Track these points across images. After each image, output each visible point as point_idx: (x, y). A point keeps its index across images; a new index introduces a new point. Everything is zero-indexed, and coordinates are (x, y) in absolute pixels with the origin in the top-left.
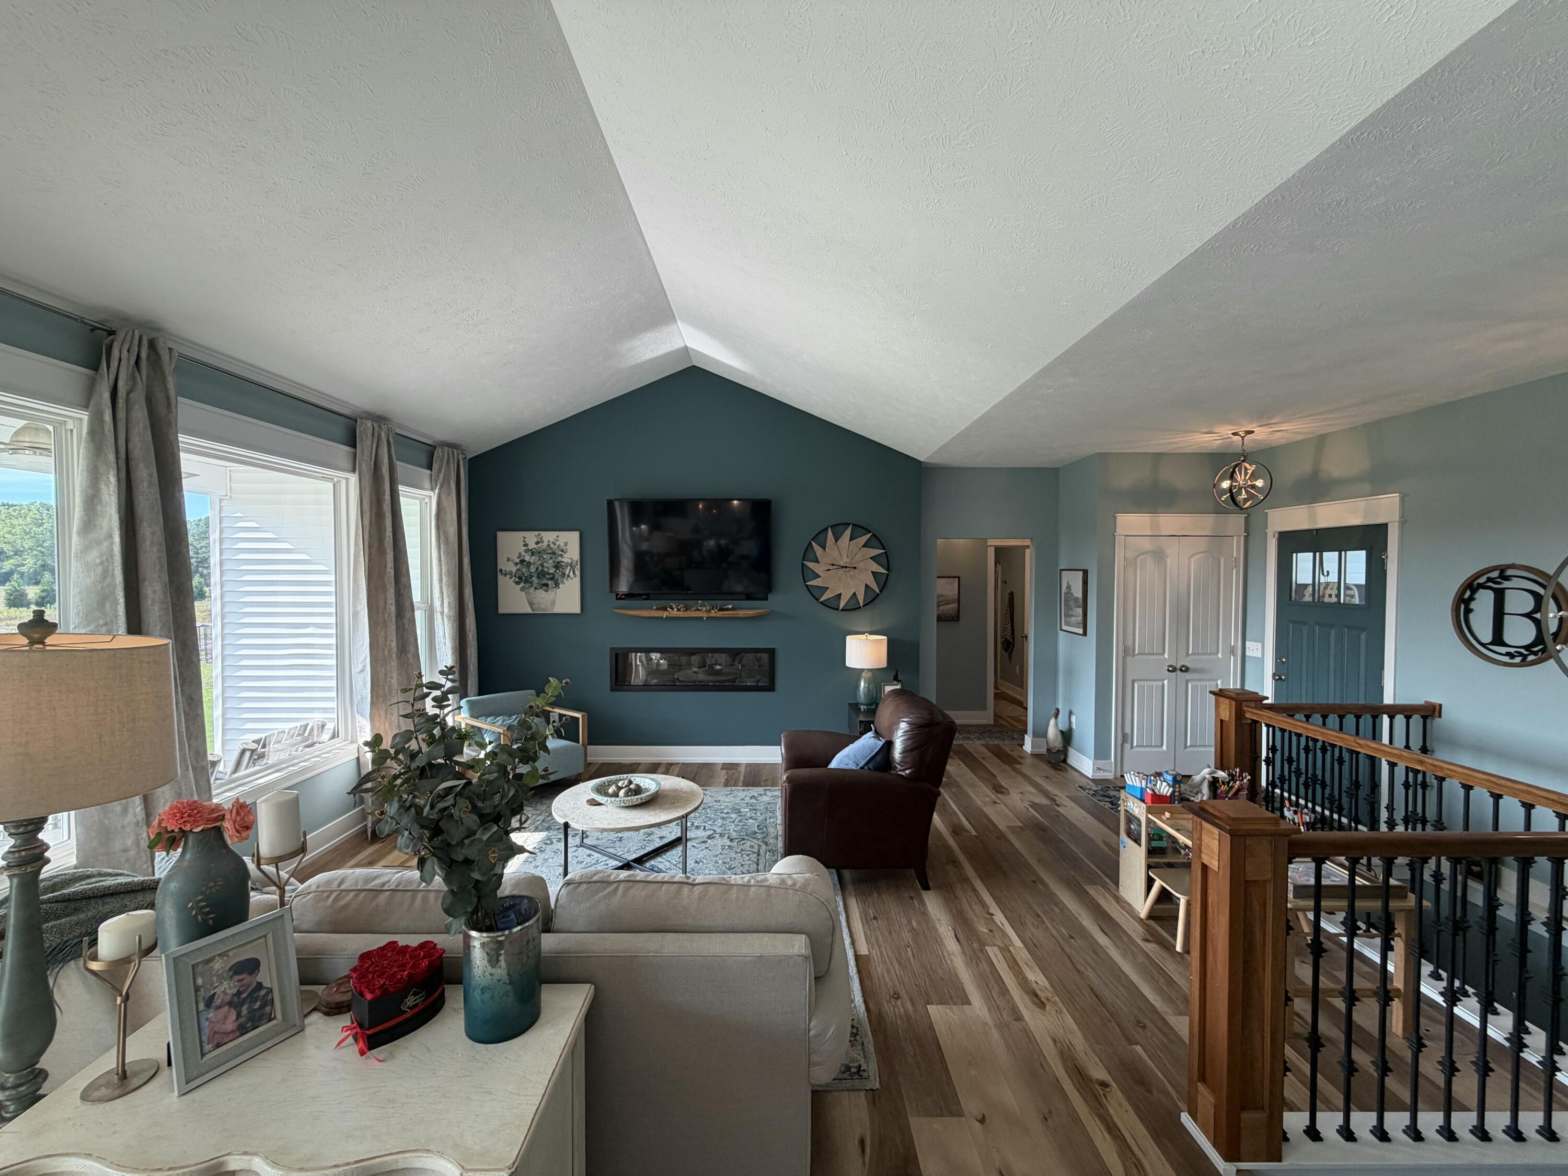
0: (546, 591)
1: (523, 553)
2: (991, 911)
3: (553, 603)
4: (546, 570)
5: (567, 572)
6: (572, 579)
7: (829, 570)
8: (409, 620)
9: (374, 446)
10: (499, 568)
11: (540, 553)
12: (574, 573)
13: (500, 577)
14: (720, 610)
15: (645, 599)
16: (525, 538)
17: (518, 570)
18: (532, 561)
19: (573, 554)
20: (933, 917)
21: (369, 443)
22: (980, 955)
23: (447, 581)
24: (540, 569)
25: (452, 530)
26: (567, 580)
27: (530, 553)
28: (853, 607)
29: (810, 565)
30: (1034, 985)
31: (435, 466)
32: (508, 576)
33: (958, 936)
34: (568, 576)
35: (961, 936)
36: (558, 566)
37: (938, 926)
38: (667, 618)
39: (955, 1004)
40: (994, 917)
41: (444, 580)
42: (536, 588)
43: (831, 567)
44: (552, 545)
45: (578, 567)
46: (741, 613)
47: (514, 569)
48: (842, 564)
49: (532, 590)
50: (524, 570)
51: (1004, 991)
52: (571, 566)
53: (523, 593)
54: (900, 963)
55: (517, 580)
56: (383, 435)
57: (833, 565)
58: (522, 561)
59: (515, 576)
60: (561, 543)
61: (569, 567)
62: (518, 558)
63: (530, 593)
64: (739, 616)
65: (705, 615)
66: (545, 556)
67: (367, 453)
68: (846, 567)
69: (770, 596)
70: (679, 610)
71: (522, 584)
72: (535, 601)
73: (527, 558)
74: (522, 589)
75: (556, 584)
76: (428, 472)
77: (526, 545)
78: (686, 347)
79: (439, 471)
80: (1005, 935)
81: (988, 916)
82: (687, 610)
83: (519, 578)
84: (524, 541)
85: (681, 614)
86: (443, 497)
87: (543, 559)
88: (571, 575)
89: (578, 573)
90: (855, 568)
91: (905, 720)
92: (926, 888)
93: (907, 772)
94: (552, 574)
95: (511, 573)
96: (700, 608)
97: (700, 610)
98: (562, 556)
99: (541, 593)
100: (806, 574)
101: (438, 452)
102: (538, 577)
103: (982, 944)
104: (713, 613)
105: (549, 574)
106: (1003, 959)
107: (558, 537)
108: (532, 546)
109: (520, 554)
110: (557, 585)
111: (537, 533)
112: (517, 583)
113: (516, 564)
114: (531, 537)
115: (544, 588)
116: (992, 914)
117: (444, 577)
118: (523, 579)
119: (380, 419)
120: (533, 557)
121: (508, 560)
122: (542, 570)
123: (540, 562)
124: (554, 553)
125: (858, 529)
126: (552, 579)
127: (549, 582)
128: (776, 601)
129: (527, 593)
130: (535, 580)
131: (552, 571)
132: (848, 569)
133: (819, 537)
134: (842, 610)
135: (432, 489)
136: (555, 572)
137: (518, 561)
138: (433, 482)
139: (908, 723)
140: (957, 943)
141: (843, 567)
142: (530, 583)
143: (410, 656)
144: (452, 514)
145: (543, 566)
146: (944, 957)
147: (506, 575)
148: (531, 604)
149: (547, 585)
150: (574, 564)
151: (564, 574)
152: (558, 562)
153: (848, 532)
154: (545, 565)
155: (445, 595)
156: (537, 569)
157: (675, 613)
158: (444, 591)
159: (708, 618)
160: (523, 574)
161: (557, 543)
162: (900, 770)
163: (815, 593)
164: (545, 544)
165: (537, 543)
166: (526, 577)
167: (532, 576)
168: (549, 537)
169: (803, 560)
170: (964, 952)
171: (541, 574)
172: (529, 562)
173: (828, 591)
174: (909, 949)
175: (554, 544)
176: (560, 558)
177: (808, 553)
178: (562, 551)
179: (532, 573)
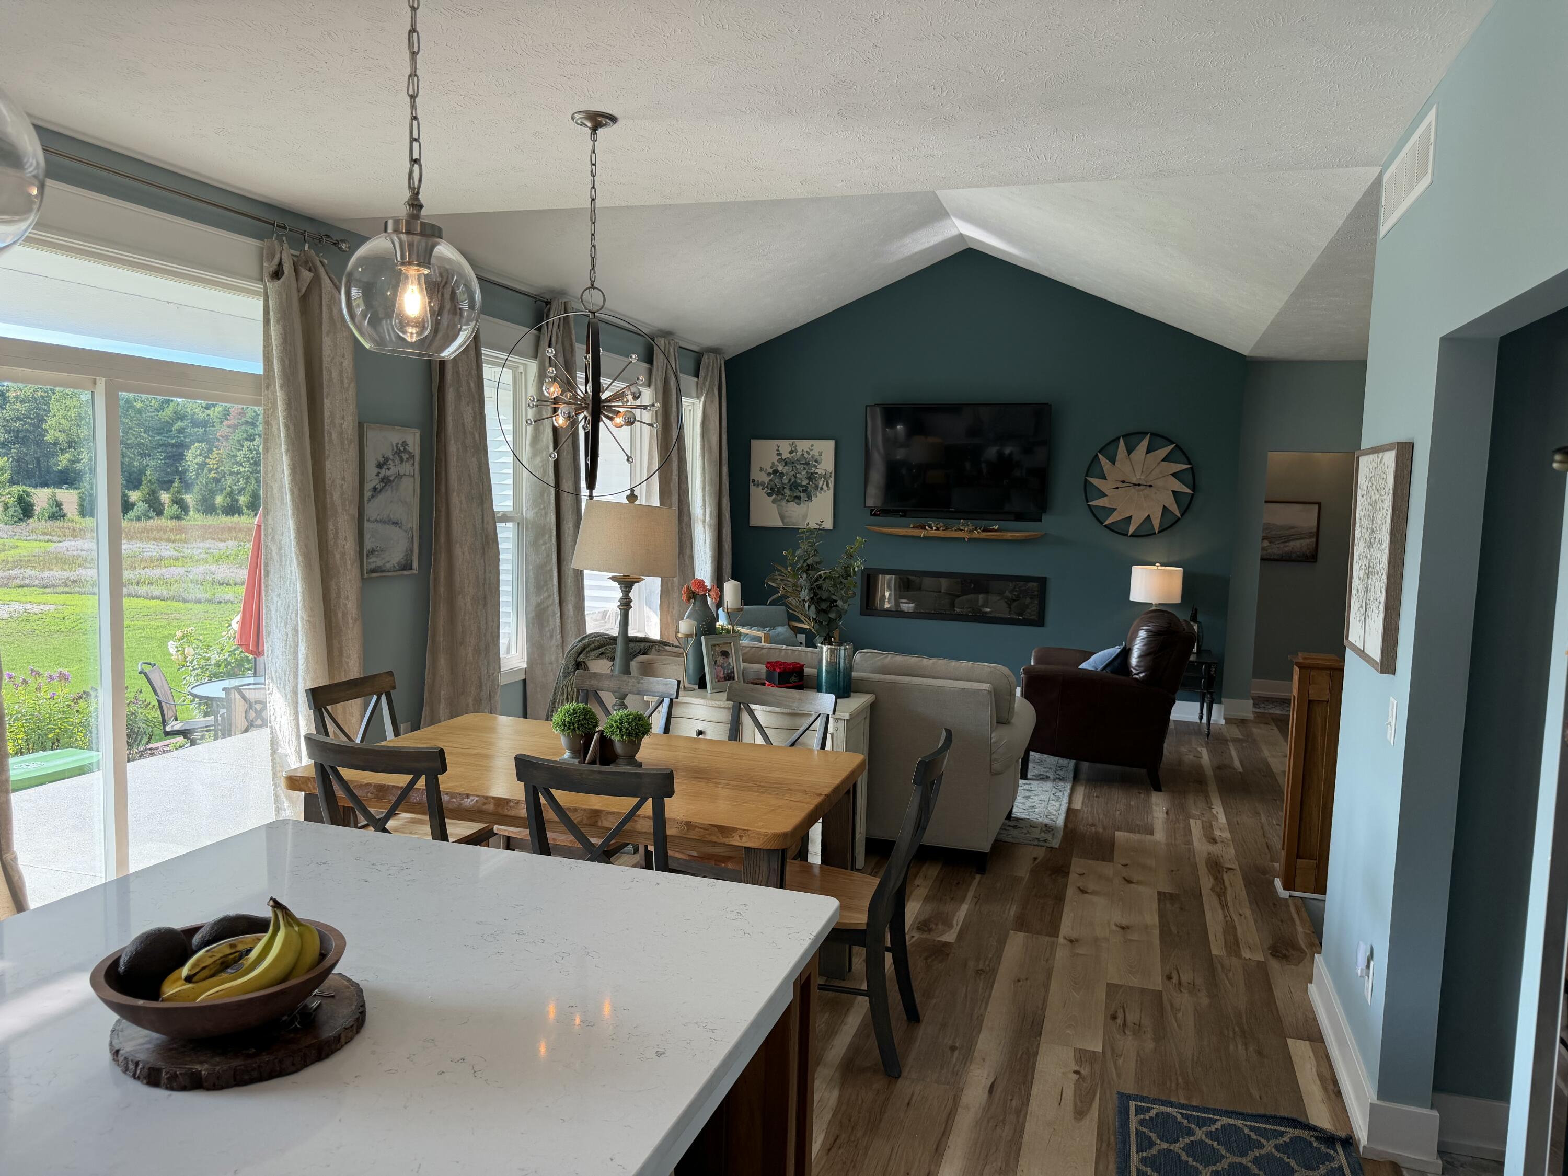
179: (785, 484)
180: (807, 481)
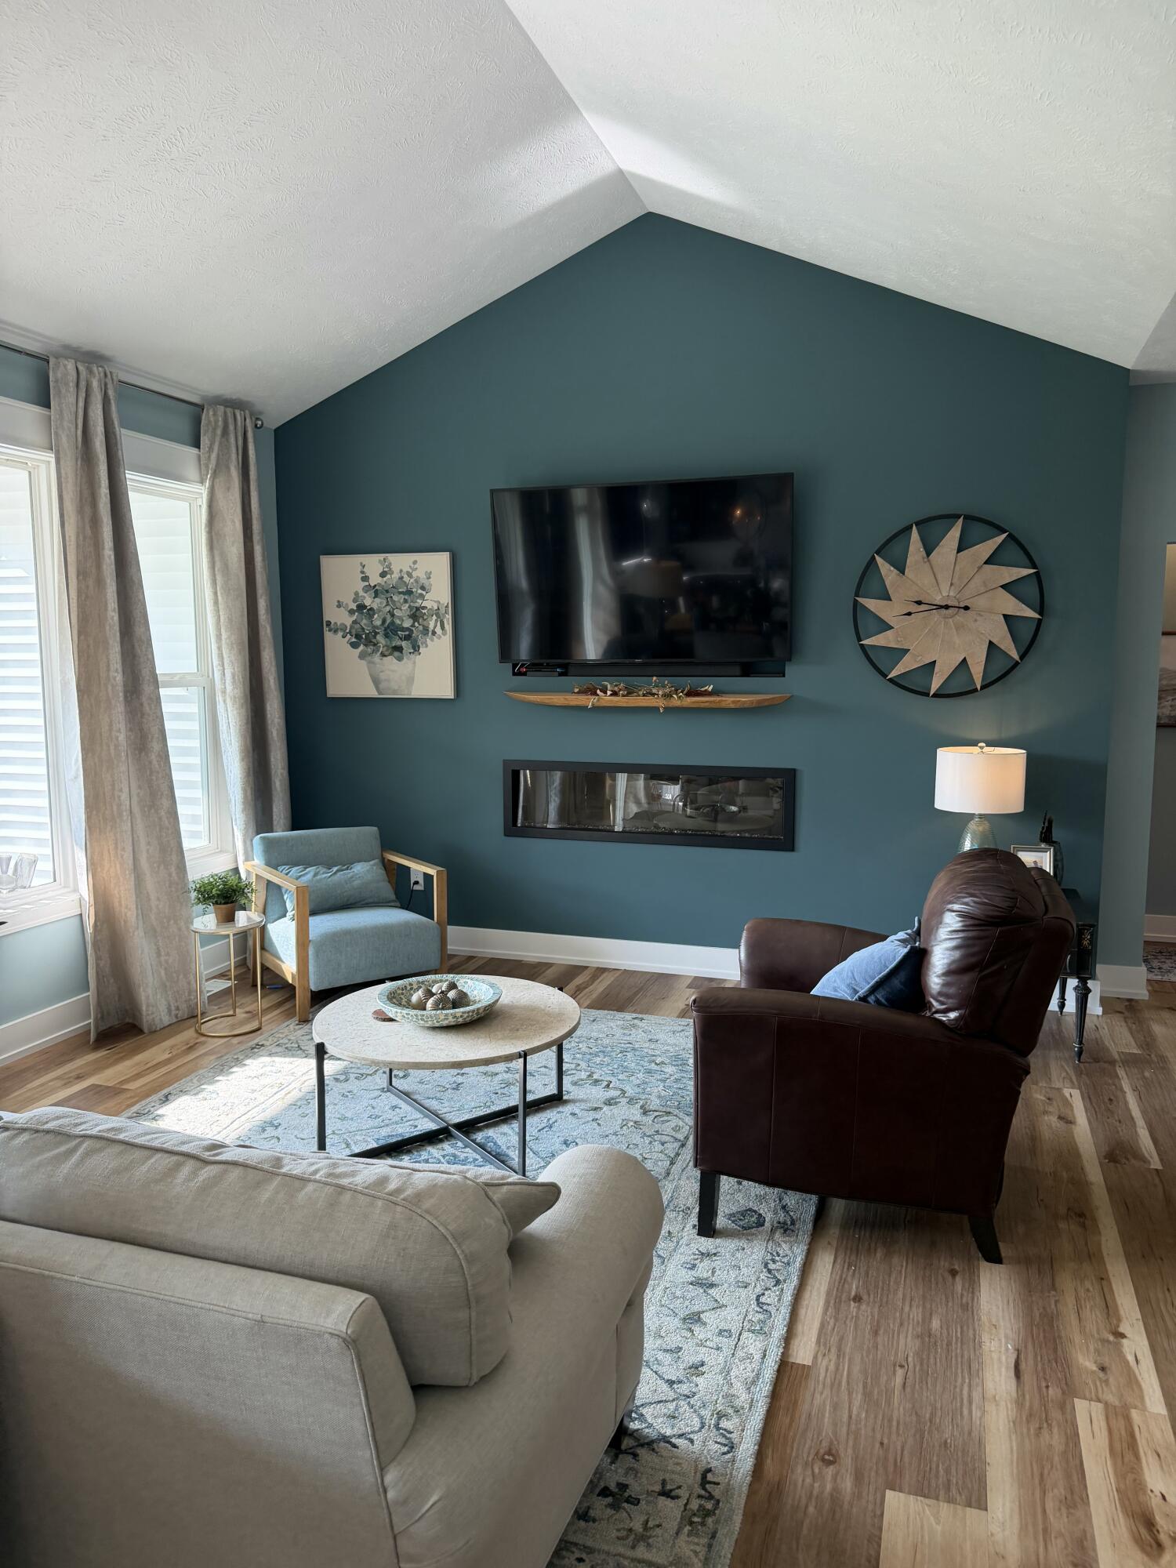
0: (400, 659)
1: (361, 593)
2: (1121, 1330)
3: (411, 680)
4: (398, 622)
5: (431, 627)
6: (439, 637)
7: (909, 614)
8: (150, 699)
9: (81, 404)
10: (326, 618)
11: (387, 591)
12: (443, 627)
13: (328, 636)
14: (689, 694)
15: (561, 674)
16: (364, 566)
17: (355, 622)
18: (375, 607)
19: (439, 594)
20: (984, 1318)
21: (72, 399)
22: (1056, 1414)
23: (229, 638)
24: (389, 621)
25: (235, 550)
26: (432, 640)
27: (372, 592)
28: (959, 689)
29: (871, 604)
30: (1155, 1502)
31: (205, 440)
32: (340, 634)
33: (1023, 1366)
34: (434, 633)
35: (1027, 1367)
36: (416, 614)
37: (985, 1338)
38: (595, 708)
39: (950, 1500)
40: (1124, 1341)
41: (224, 636)
42: (383, 655)
43: (914, 608)
44: (406, 579)
45: (449, 617)
46: (728, 701)
47: (348, 620)
48: (938, 600)
49: (377, 658)
50: (364, 622)
51: (1076, 1497)
52: (438, 615)
53: (363, 662)
54: (867, 1394)
55: (354, 640)
56: (95, 384)
57: (919, 603)
58: (361, 607)
59: (350, 633)
60: (420, 573)
61: (434, 617)
62: (355, 601)
63: (373, 663)
64: (723, 705)
65: (660, 703)
66: (395, 598)
67: (68, 416)
68: (947, 607)
69: (790, 669)
70: (615, 694)
71: (362, 647)
72: (382, 676)
73: (368, 602)
74: (362, 656)
75: (414, 648)
76: (195, 451)
77: (365, 579)
78: (621, 172)
79: (211, 449)
80: (1132, 1381)
81: (1111, 1338)
82: (629, 694)
83: (358, 636)
84: (362, 572)
85: (620, 701)
86: (219, 494)
87: (393, 602)
88: (438, 630)
89: (449, 627)
90: (966, 608)
91: (956, 907)
92: (994, 1257)
93: (953, 1015)
94: (408, 629)
95: (343, 628)
96: (654, 691)
97: (653, 695)
98: (422, 596)
99: (390, 662)
100: (861, 622)
101: (207, 417)
102: (386, 636)
103: (1070, 1390)
104: (675, 701)
105: (403, 629)
106: (1105, 1433)
107: (415, 562)
108: (375, 580)
109: (356, 594)
110: (416, 648)
111: (382, 556)
112: (354, 645)
113: (352, 612)
114: (373, 563)
115: (397, 654)
116: (1123, 1336)
117: (223, 630)
118: (362, 639)
119: (91, 358)
120: (377, 600)
121: (339, 605)
122: (393, 623)
123: (388, 608)
124: (409, 592)
125: (977, 526)
126: (407, 638)
127: (404, 644)
128: (798, 679)
129: (370, 662)
130: (380, 638)
131: (407, 624)
132: (950, 611)
133: (892, 547)
134: (935, 695)
135: (202, 482)
136: (413, 626)
137: (354, 606)
138: (203, 467)
139: (963, 915)
140: (1013, 1381)
141: (941, 607)
142: (375, 645)
143: (153, 757)
144: (233, 521)
145: (393, 615)
146: (970, 1403)
147: (336, 631)
148: (376, 682)
149: (399, 649)
150: (442, 611)
151: (426, 629)
152: (417, 609)
153: (955, 533)
154: (397, 613)
155: (226, 661)
156: (384, 621)
157: (607, 699)
158: (225, 656)
159: (667, 709)
160: (363, 629)
161: (414, 574)
162: (937, 1012)
163: (877, 662)
164: (396, 576)
165: (383, 575)
166: (367, 635)
167: (376, 633)
168: (400, 562)
169: (857, 594)
170: (1019, 1403)
171: (391, 630)
172: (372, 609)
173: (907, 657)
174: (900, 1372)
175: (410, 575)
176: (420, 601)
177: (867, 581)
178: (423, 588)
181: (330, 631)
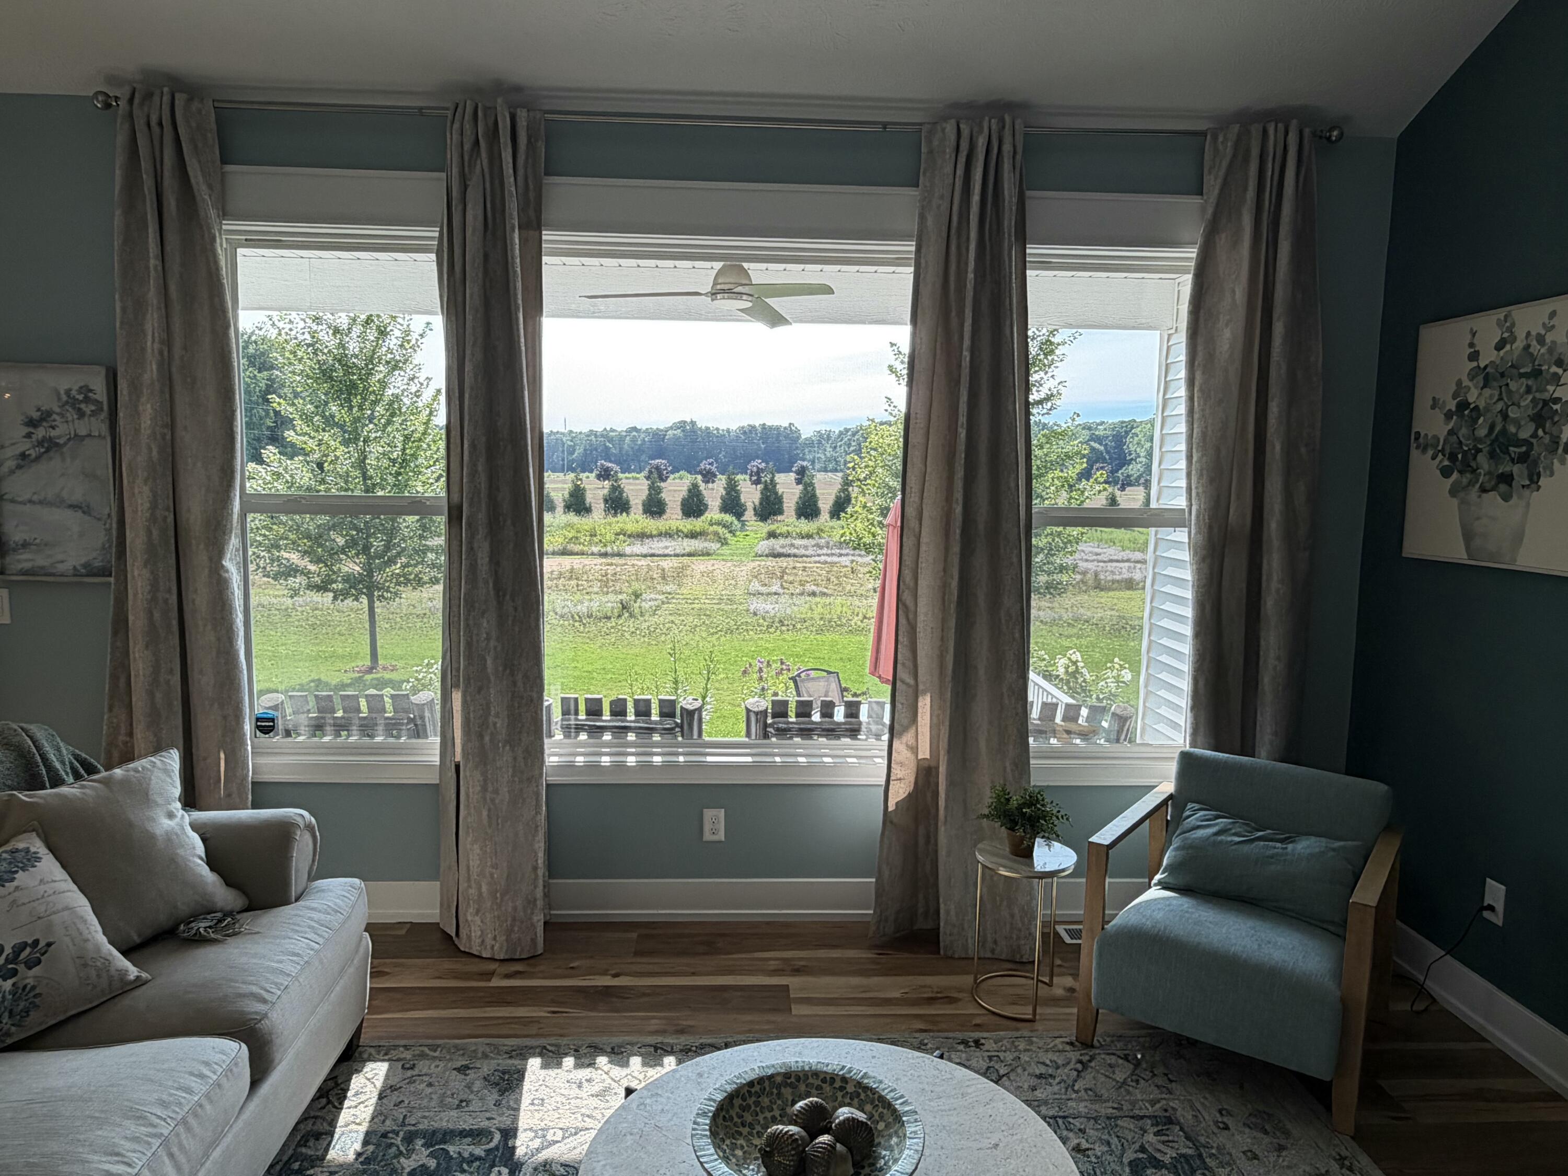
0: (1506, 498)
1: (1466, 382)
3: (1518, 538)
4: (1513, 429)
8: (1007, 539)
10: (1415, 426)
11: (1502, 375)
13: (1415, 454)
16: (1474, 335)
17: (1451, 432)
18: (1482, 404)
24: (1499, 428)
25: (1227, 333)
27: (1480, 378)
31: (1209, 181)
32: (1430, 452)
36: (1542, 414)
42: (1484, 490)
44: (1535, 348)
47: (1442, 430)
49: (1474, 494)
50: (1464, 431)
53: (1455, 502)
55: (1446, 463)
56: (980, 141)
58: (1463, 405)
59: (1442, 451)
60: (1559, 336)
62: (1455, 395)
63: (1468, 503)
66: (1513, 386)
67: (940, 191)
71: (1455, 475)
72: (1478, 527)
73: (1473, 396)
74: (1454, 491)
75: (1531, 477)
77: (1474, 356)
79: (1213, 191)
83: (1452, 457)
84: (1471, 345)
86: (1222, 255)
87: (1510, 392)
94: (1526, 442)
95: (1436, 442)
98: (1554, 379)
99: (1493, 502)
101: (1213, 146)
102: (1492, 455)
105: (1519, 443)
108: (1488, 355)
109: (1459, 383)
110: (1534, 479)
111: (1501, 313)
112: (1446, 472)
113: (1449, 415)
114: (1488, 327)
115: (1503, 487)
118: (1458, 461)
120: (1487, 392)
121: (1435, 405)
122: (1504, 431)
123: (1500, 406)
124: (1537, 373)
126: (1523, 458)
127: (1516, 469)
129: (1463, 502)
130: (1482, 460)
131: (1526, 432)
135: (1194, 244)
136: (1534, 435)
137: (1452, 405)
138: (1198, 221)
142: (1474, 471)
143: (1002, 615)
145: (1505, 416)
147: (1425, 449)
148: (1468, 536)
149: (1507, 479)
152: (1545, 403)
154: (1513, 413)
156: (1492, 428)
160: (1460, 443)
161: (1548, 339)
164: (1519, 344)
165: (1499, 347)
166: (1465, 453)
167: (1479, 451)
168: (1531, 319)
171: (1500, 444)
172: (1476, 408)
175: (1541, 340)
176: (1551, 388)
178: (1560, 362)
179: (1479, 440)
180: (1531, 427)
181: (1417, 448)
